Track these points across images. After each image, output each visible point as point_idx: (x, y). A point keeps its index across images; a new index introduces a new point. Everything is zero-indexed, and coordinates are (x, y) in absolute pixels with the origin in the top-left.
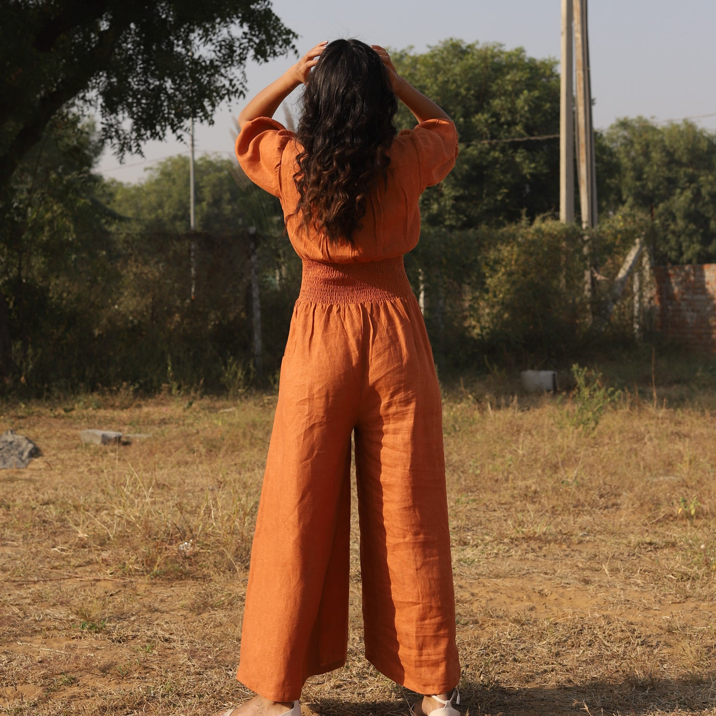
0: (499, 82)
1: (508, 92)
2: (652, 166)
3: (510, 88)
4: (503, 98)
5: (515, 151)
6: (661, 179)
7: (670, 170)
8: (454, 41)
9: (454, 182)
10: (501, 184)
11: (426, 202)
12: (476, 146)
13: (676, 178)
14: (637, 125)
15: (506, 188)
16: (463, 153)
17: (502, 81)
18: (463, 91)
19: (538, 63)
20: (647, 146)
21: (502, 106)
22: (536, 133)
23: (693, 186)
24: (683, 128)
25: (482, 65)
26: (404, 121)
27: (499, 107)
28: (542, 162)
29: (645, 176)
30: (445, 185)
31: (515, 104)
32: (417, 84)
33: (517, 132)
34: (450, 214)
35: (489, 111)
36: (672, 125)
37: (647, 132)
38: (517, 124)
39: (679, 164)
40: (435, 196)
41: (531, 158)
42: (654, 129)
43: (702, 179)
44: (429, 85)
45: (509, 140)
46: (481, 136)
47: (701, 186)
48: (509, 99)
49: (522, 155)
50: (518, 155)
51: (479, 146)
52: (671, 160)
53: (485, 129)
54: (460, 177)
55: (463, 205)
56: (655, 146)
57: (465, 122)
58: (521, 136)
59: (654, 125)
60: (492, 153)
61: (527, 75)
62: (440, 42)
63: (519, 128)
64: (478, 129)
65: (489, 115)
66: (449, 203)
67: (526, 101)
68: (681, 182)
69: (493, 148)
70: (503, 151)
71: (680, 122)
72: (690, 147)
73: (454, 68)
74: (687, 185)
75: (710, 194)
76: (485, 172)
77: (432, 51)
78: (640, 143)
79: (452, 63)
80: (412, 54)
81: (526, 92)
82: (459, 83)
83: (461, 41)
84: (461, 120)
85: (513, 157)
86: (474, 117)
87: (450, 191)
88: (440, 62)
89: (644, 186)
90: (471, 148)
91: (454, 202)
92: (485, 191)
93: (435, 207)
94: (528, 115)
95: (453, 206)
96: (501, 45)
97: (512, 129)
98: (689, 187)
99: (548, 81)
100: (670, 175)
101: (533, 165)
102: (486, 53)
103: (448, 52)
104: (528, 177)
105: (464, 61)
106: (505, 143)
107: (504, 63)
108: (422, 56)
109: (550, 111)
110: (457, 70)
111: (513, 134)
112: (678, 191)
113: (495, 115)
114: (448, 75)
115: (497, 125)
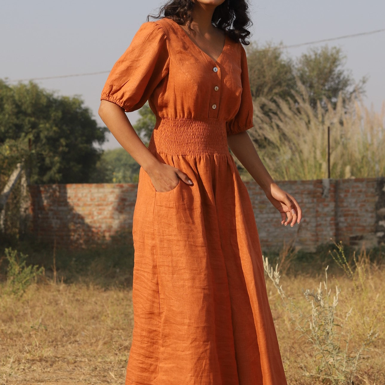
2: (4, 115)
7: (18, 118)
13: (22, 124)
20: (2, 99)
23: (34, 131)
24: (29, 87)
36: (21, 84)
37: (2, 88)
39: (25, 114)
42: (7, 87)
43: (41, 126)
52: (19, 111)
56: (7, 100)
59: (7, 84)
68: (26, 128)
71: (26, 83)
72: (33, 102)
74: (30, 130)
75: (46, 137)
98: (31, 132)
100: (18, 122)
112: (23, 134)
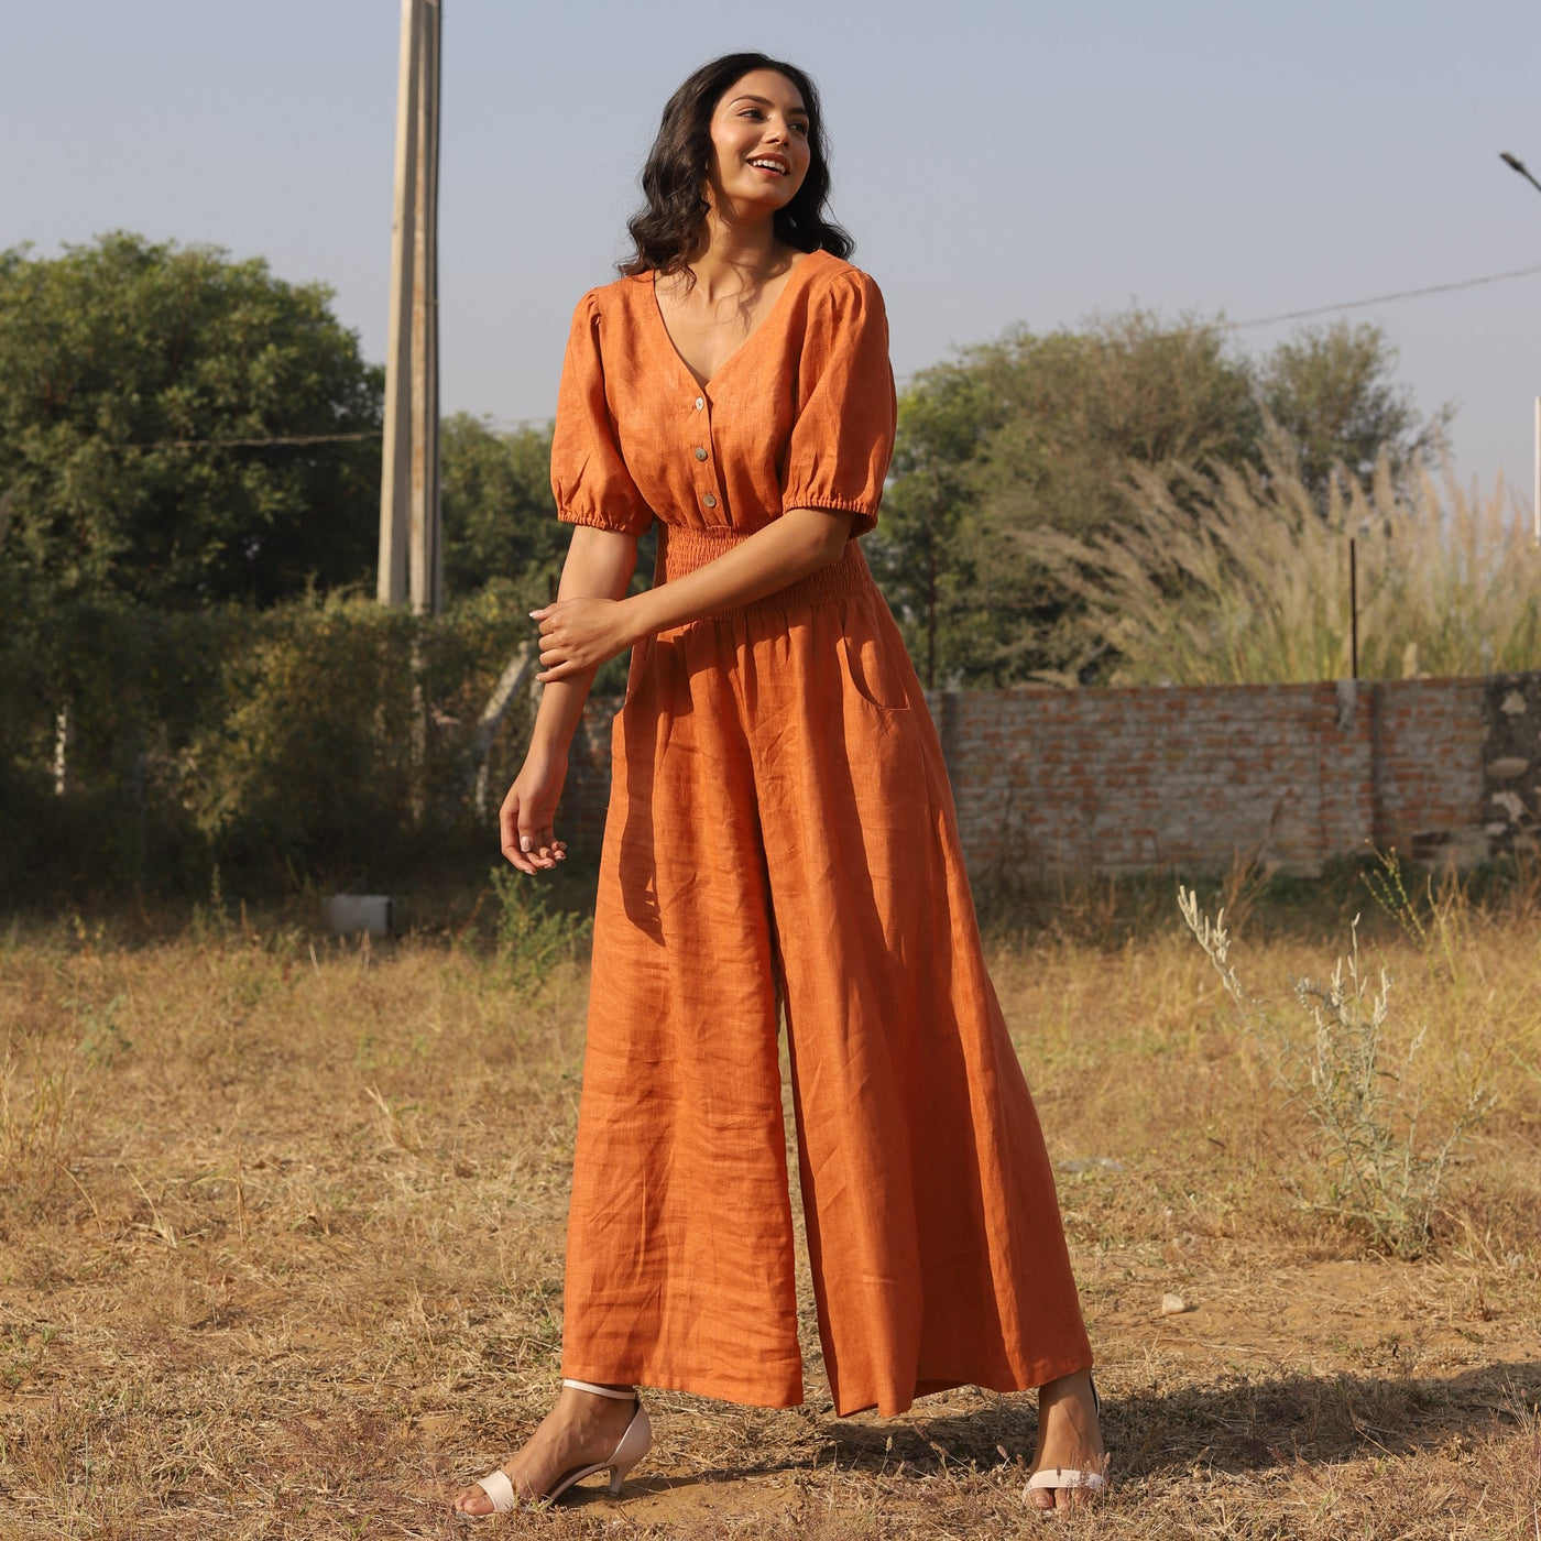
0: (217, 324)
1: (234, 347)
2: (483, 513)
3: (238, 338)
4: (223, 357)
5: (244, 466)
6: (501, 539)
7: (519, 522)
8: (125, 237)
9: (113, 523)
10: (211, 533)
11: (54, 563)
12: (163, 452)
13: (530, 538)
14: (454, 431)
15: (221, 540)
16: (135, 466)
17: (223, 322)
18: (140, 338)
19: (293, 292)
20: (476, 472)
21: (221, 373)
22: (286, 432)
25: (184, 289)
26: (13, 395)
27: (215, 374)
28: (297, 488)
29: (469, 532)
30: (94, 530)
31: (246, 370)
32: (46, 320)
33: (249, 427)
34: (103, 589)
35: (192, 383)
36: (526, 431)
37: (475, 443)
38: (248, 411)
39: (539, 511)
40: (72, 551)
41: (275, 480)
42: (488, 439)
44: (71, 322)
45: (236, 442)
46: (176, 434)
48: (235, 361)
49: (256, 475)
50: (248, 474)
51: (169, 452)
52: (522, 502)
53: (184, 420)
54: (127, 514)
55: (130, 571)
56: (490, 473)
57: (143, 402)
58: (258, 435)
59: (489, 430)
60: (196, 469)
61: (273, 315)
62: (95, 237)
63: (253, 420)
64: (170, 417)
65: (195, 391)
66: (103, 567)
67: (270, 365)
68: (540, 546)
69: (198, 457)
70: (218, 464)
73: (123, 292)
74: (552, 552)
76: (179, 508)
77: (70, 256)
78: (461, 466)
79: (117, 281)
80: (31, 257)
81: (271, 347)
82: (132, 321)
83: (140, 238)
84: (136, 397)
85: (238, 478)
86: (163, 392)
87: (106, 541)
88: (93, 276)
89: (465, 553)
90: (155, 455)
91: (113, 565)
92: (177, 545)
93: (73, 575)
94: (274, 395)
95: (110, 574)
96: (223, 252)
97: (240, 424)
98: (554, 557)
99: (313, 329)
100: (519, 532)
101: (279, 495)
102: (193, 265)
103: (111, 259)
104: (270, 519)
105: (146, 279)
106: (223, 448)
107: (224, 288)
108: (53, 263)
109: (317, 388)
110: (132, 295)
111: (240, 432)
112: (533, 564)
113: (206, 391)
114: (111, 306)
115: (208, 414)
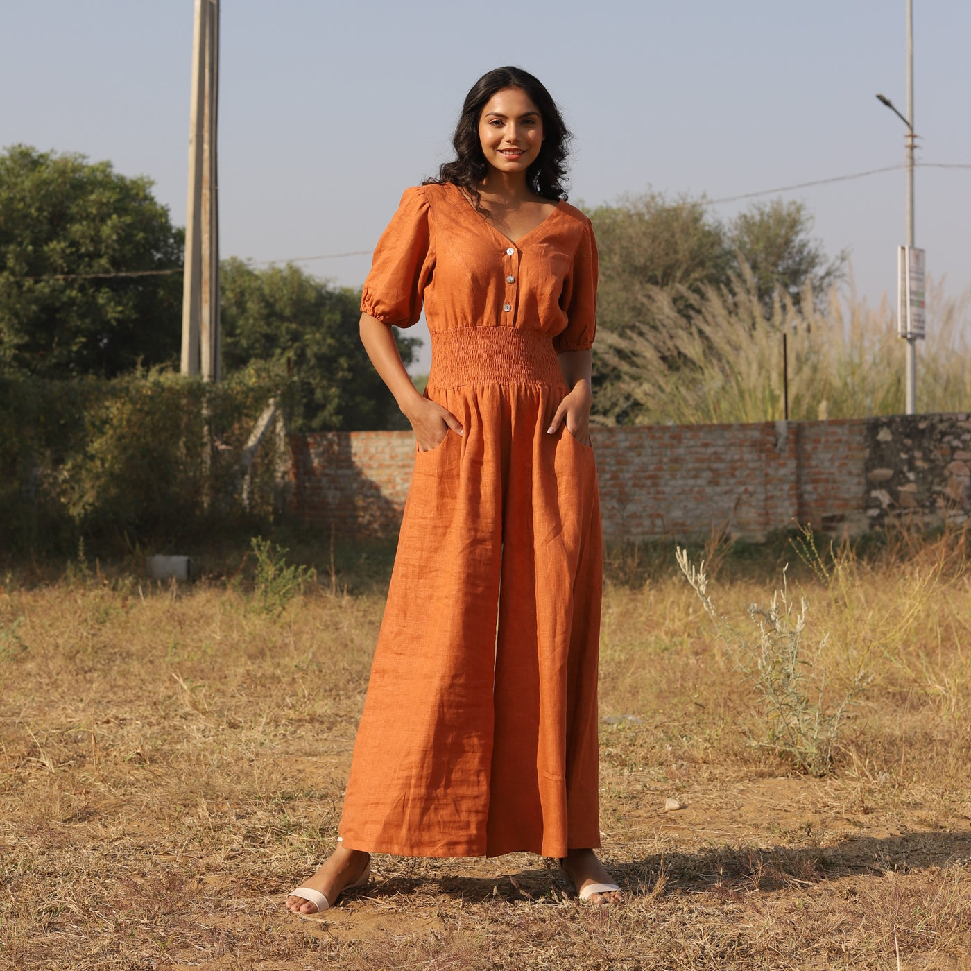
0: (81, 202)
1: (92, 216)
2: (247, 319)
3: (94, 211)
4: (85, 223)
5: (98, 290)
6: (258, 335)
7: (269, 325)
8: (23, 148)
9: (17, 326)
10: (78, 332)
12: (48, 282)
13: (276, 335)
14: (229, 268)
15: (84, 336)
16: (30, 290)
17: (84, 201)
18: (33, 211)
19: (128, 182)
20: (242, 294)
21: (83, 233)
22: (124, 269)
23: (296, 345)
24: (286, 273)
25: (60, 180)
27: (79, 233)
28: (131, 304)
29: (238, 331)
30: (5, 330)
31: (99, 231)
33: (100, 265)
34: (11, 366)
35: (65, 239)
36: (274, 269)
37: (242, 276)
38: (100, 256)
39: (282, 318)
41: (117, 299)
42: (250, 274)
43: (308, 337)
45: (93, 276)
46: (55, 270)
47: (307, 346)
48: (92, 225)
49: (105, 296)
50: (101, 295)
51: (51, 282)
52: (271, 313)
53: (60, 261)
54: (25, 320)
55: (27, 355)
56: (251, 295)
57: (35, 251)
58: (106, 271)
59: (251, 268)
60: (68, 292)
61: (115, 197)
62: (4, 148)
63: (104, 261)
64: (52, 260)
65: (67, 244)
66: (10, 353)
67: (114, 227)
68: (282, 340)
69: (70, 285)
70: (82, 289)
71: (282, 266)
72: (294, 297)
73: (23, 182)
74: (290, 343)
75: (316, 356)
76: (58, 316)
78: (233, 290)
79: (18, 176)
81: (114, 216)
82: (28, 200)
83: (33, 149)
84: (30, 248)
85: (94, 298)
86: (47, 244)
87: (12, 337)
88: (3, 173)
89: (236, 344)
90: (42, 284)
91: (17, 352)
92: (56, 339)
94: (116, 246)
95: (15, 357)
96: (84, 157)
97: (95, 264)
98: (291, 347)
99: (140, 205)
100: (269, 331)
101: (120, 308)
102: (66, 165)
103: (15, 162)
104: (114, 323)
105: (37, 174)
106: (85, 279)
107: (85, 180)
109: (143, 241)
110: (27, 184)
111: (95, 269)
112: (278, 351)
113: (73, 244)
114: (15, 191)
115: (76, 258)
